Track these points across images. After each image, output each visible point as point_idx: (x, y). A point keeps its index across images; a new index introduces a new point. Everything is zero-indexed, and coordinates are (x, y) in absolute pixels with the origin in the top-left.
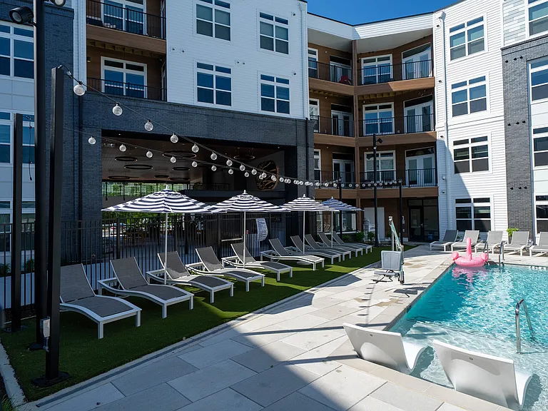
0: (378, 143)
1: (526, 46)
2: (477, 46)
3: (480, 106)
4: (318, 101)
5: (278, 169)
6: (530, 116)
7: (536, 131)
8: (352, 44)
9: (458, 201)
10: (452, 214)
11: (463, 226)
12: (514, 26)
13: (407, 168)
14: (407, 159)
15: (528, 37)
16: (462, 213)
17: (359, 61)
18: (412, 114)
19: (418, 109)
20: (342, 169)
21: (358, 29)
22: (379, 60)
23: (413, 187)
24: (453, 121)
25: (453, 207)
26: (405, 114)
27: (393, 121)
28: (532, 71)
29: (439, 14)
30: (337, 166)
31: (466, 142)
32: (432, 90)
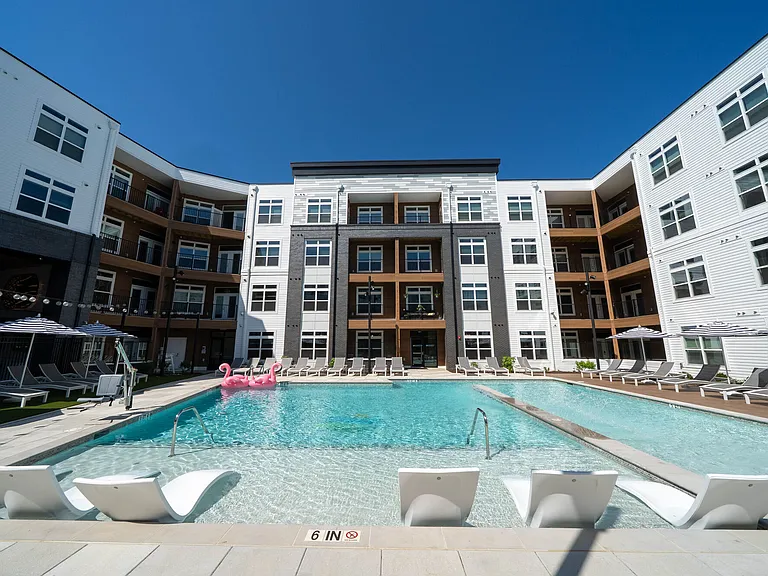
0: (178, 275)
1: (305, 228)
2: (277, 219)
3: (274, 262)
4: (123, 222)
5: (41, 285)
6: (303, 275)
7: (307, 286)
8: (173, 182)
9: (251, 334)
10: (246, 344)
11: (252, 355)
12: (300, 213)
13: (215, 302)
14: (216, 295)
15: (306, 224)
16: (253, 343)
17: (180, 201)
18: (225, 258)
19: (231, 254)
20: (143, 296)
21: (182, 172)
22: (202, 205)
23: (218, 320)
24: (255, 269)
25: (247, 338)
26: (219, 256)
27: (208, 260)
28: (307, 246)
29: (254, 187)
30: (137, 293)
31: (262, 287)
32: (241, 242)
